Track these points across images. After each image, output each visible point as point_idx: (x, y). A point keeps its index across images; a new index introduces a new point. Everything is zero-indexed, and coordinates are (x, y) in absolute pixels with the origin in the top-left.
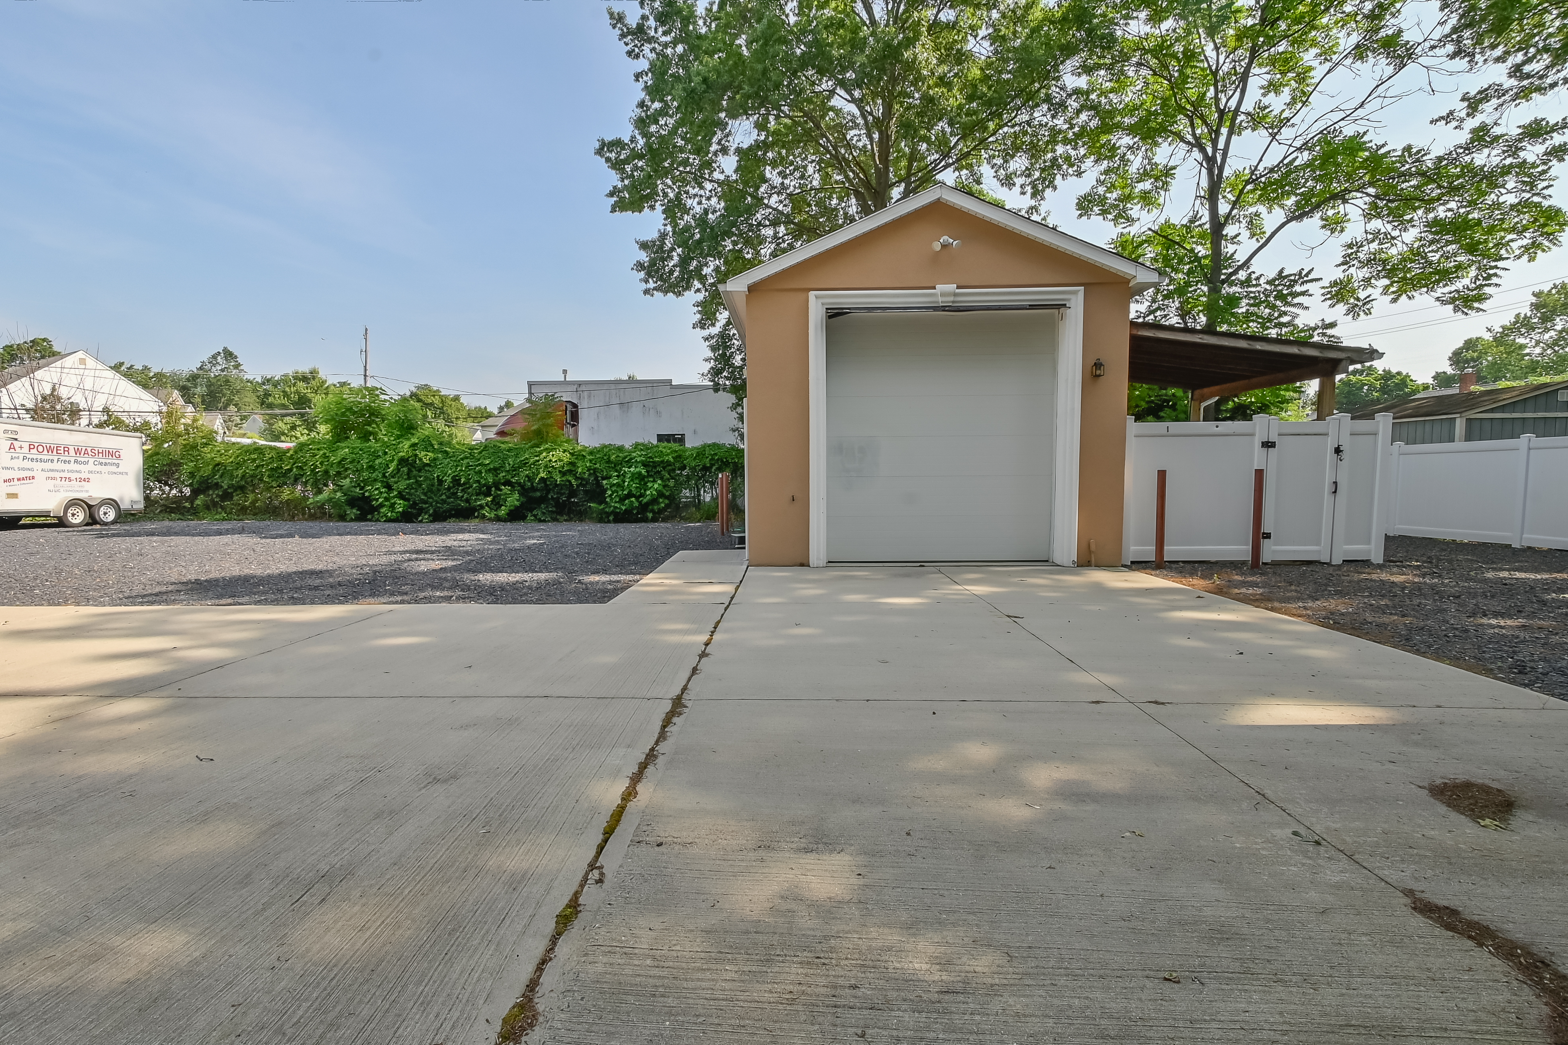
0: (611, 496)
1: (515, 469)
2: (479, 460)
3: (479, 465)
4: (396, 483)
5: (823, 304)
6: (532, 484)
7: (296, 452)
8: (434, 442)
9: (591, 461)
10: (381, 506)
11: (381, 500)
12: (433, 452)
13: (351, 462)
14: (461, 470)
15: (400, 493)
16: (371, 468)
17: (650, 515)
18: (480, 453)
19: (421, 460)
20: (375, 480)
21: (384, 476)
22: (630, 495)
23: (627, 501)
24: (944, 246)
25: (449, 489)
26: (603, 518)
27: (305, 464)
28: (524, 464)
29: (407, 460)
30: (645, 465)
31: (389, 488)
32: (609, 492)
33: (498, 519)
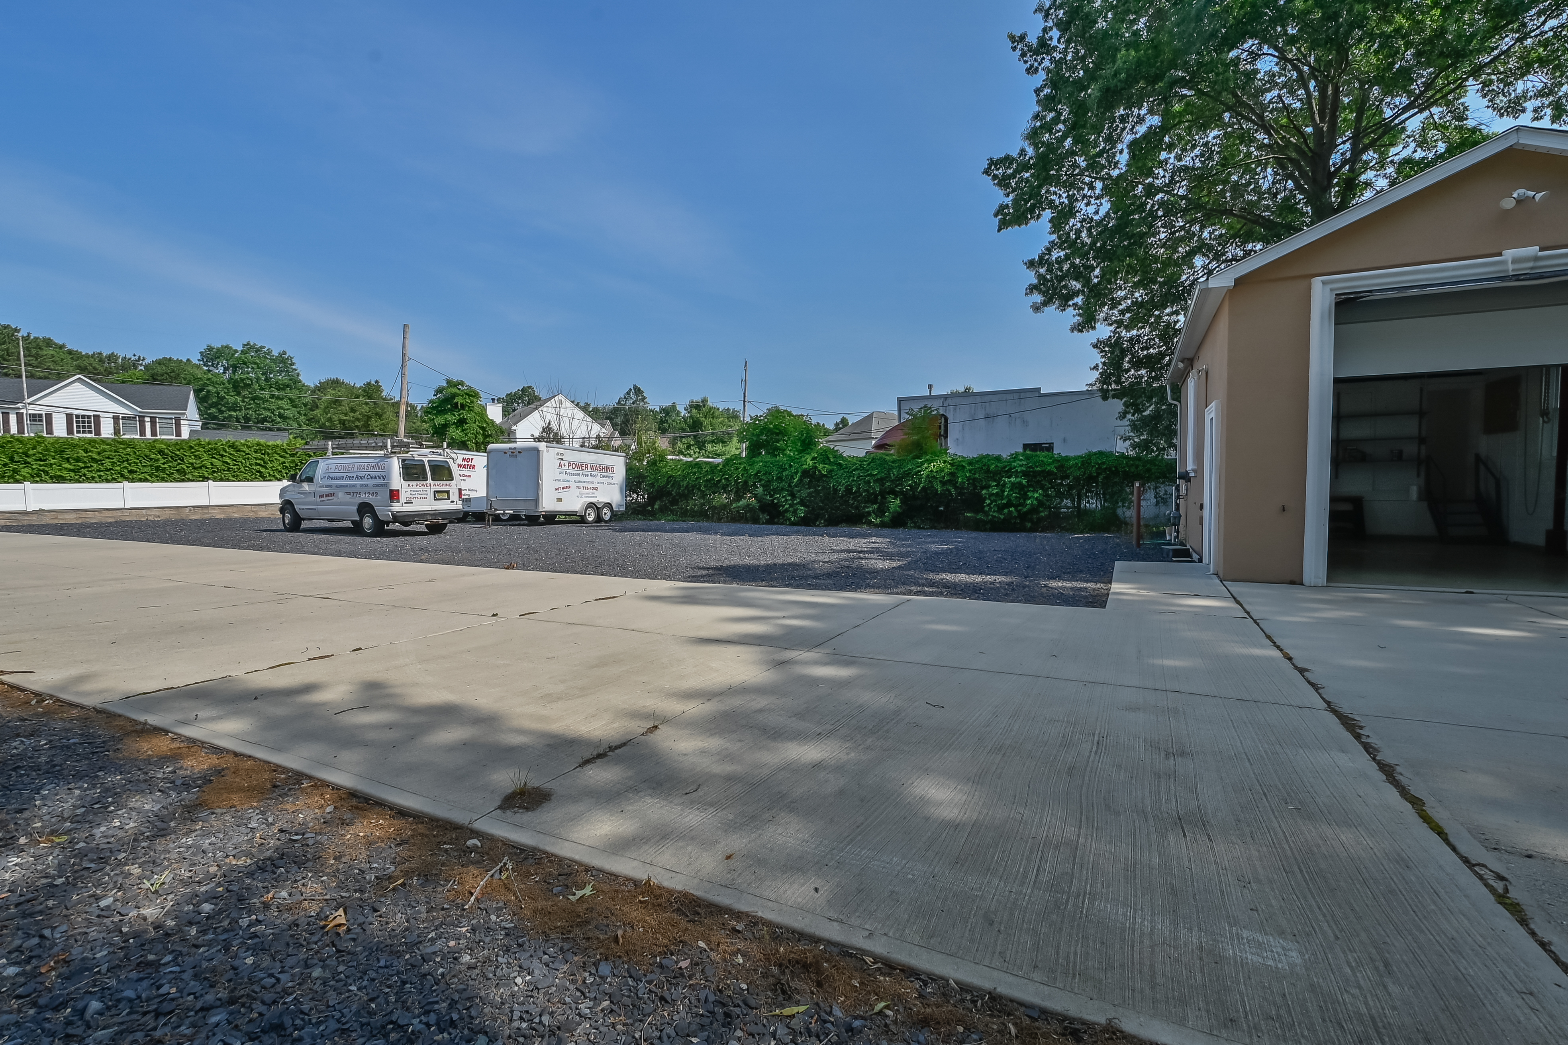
0: (989, 505)
1: (900, 479)
2: (868, 471)
3: (868, 475)
4: (799, 491)
5: (1332, 290)
6: (914, 493)
7: (724, 466)
8: (830, 456)
9: (970, 471)
10: (787, 511)
11: (787, 506)
12: (829, 464)
13: (764, 474)
14: (853, 480)
15: (801, 500)
16: (780, 479)
17: (1029, 525)
18: (869, 464)
19: (819, 471)
20: (782, 489)
21: (790, 486)
22: (1009, 505)
23: (1006, 511)
24: (1519, 201)
25: (842, 497)
26: (978, 526)
27: (731, 476)
28: (907, 474)
29: (809, 471)
30: (1025, 474)
31: (793, 496)
32: (988, 502)
33: (883, 525)
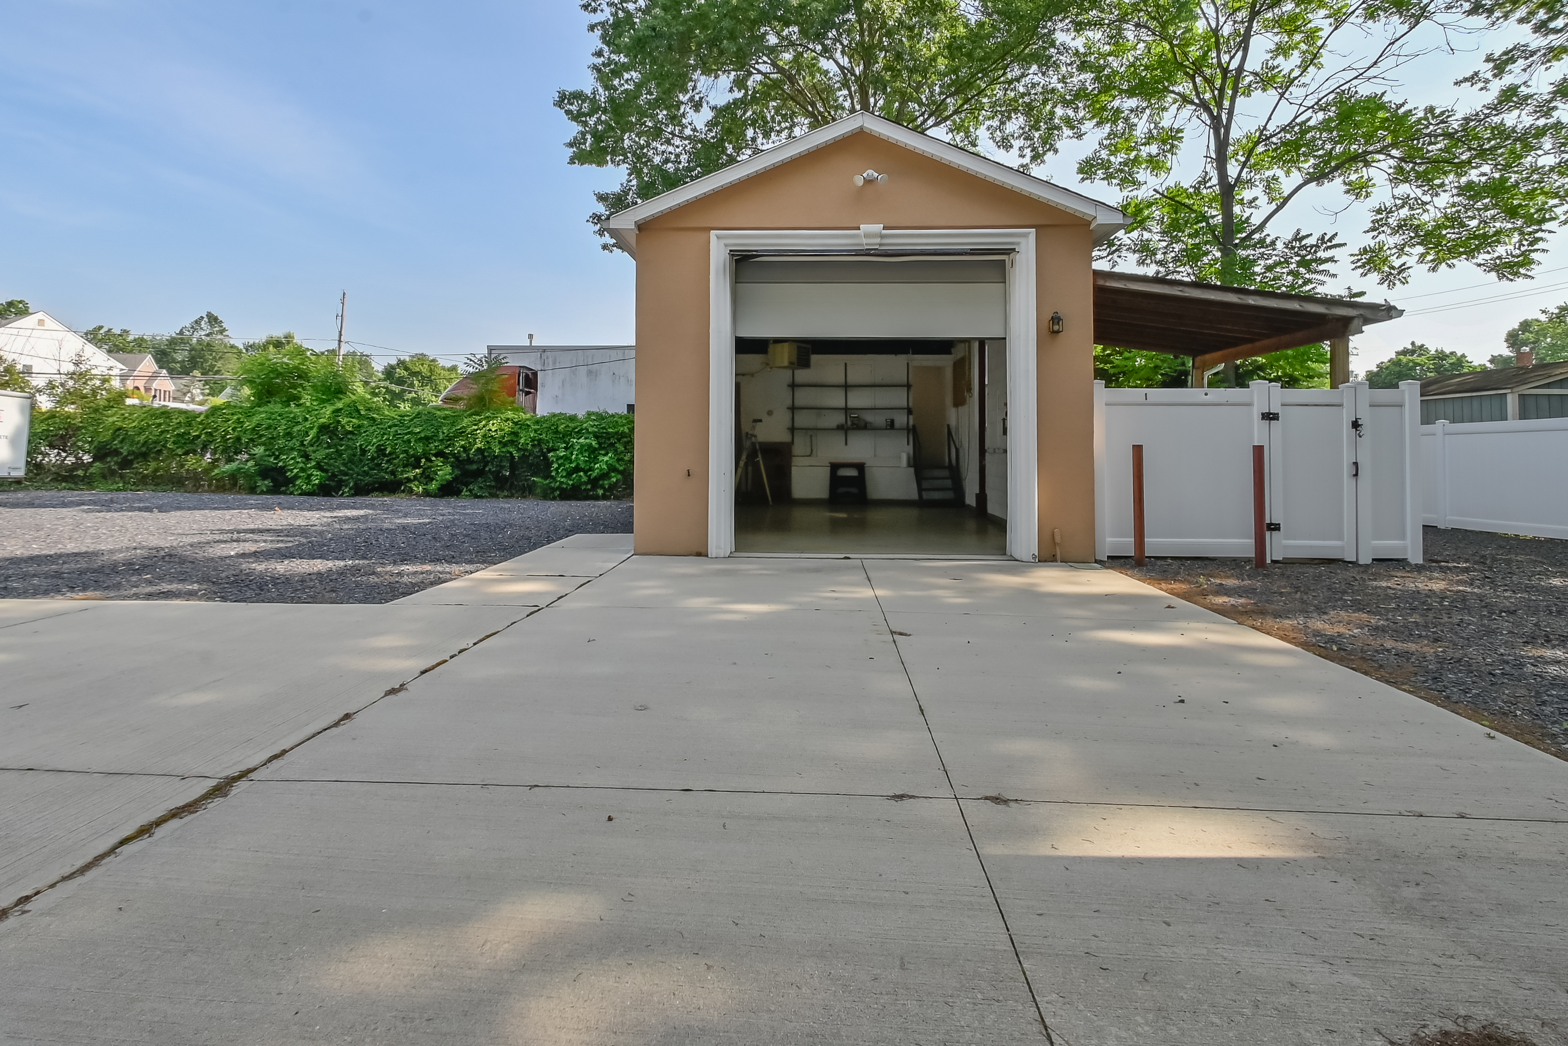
0: (557, 469)
1: (450, 439)
2: (409, 428)
3: (409, 433)
4: (314, 452)
5: (726, 245)
6: (468, 455)
7: (207, 417)
8: (360, 408)
9: (536, 431)
10: (296, 477)
11: (295, 471)
12: (358, 418)
13: (267, 429)
14: (388, 439)
15: (318, 463)
16: (288, 435)
17: (600, 492)
18: (412, 420)
19: (343, 427)
20: (292, 449)
21: (302, 444)
22: (577, 469)
23: (574, 476)
24: (868, 182)
25: (373, 459)
26: (547, 495)
27: (216, 430)
28: (461, 433)
29: (328, 426)
30: (596, 437)
31: (307, 457)
32: (555, 466)
33: (427, 494)
